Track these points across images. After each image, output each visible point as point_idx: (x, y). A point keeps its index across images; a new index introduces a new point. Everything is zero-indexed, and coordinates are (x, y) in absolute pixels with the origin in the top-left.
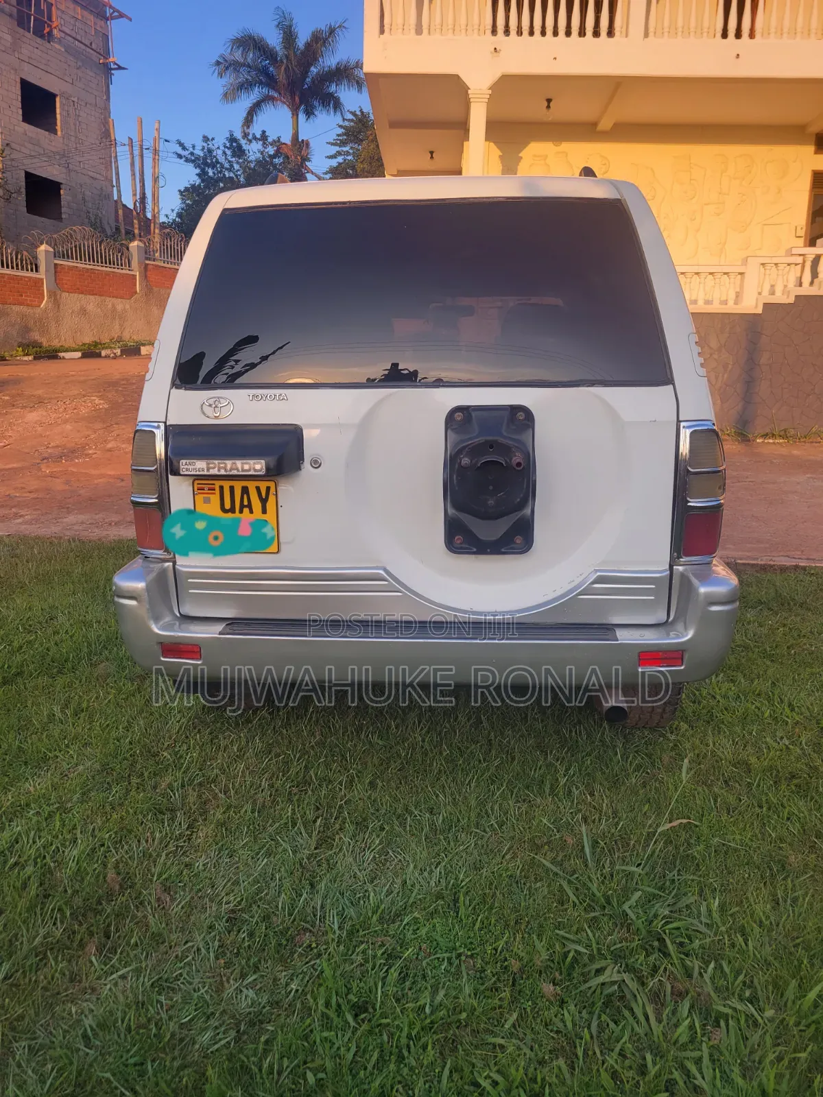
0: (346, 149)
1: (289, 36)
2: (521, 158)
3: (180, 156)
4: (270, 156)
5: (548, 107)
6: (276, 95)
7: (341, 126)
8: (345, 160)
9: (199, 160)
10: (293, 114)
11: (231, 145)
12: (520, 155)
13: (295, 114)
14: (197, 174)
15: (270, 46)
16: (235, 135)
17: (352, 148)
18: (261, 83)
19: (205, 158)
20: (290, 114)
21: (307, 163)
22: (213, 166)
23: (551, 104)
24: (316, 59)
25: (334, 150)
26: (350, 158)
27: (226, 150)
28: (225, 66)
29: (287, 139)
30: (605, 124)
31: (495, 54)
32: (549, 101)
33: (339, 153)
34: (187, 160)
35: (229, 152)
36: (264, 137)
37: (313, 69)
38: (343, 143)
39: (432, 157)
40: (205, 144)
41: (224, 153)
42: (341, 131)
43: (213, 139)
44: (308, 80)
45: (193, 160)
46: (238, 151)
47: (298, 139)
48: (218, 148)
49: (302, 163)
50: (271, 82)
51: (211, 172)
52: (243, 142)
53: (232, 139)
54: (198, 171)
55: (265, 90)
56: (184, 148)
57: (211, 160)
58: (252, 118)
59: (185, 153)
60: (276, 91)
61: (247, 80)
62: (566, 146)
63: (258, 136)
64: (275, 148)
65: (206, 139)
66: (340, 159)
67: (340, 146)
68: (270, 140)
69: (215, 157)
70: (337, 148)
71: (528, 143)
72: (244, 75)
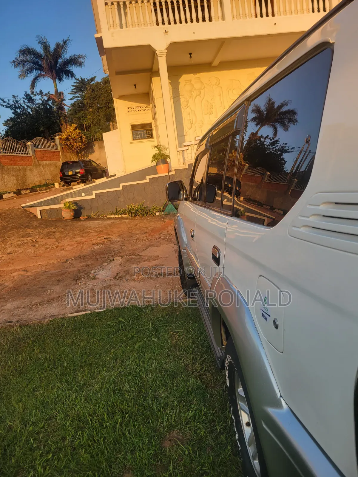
0: (77, 95)
1: (46, 47)
2: (180, 82)
3: (3, 106)
4: (46, 101)
5: (191, 57)
6: (44, 73)
7: (73, 86)
8: (77, 100)
9: (12, 106)
10: (54, 81)
11: (27, 98)
12: (179, 81)
13: (55, 81)
14: (12, 113)
15: (38, 52)
16: (28, 93)
17: (79, 94)
18: (36, 69)
19: (15, 105)
20: (52, 81)
21: (64, 102)
22: (19, 108)
23: (192, 55)
24: (60, 56)
25: (71, 96)
26: (79, 99)
27: (25, 100)
28: (17, 63)
29: (53, 92)
30: (216, 63)
31: (166, 33)
32: (190, 54)
33: (74, 97)
34: (7, 107)
35: (26, 101)
36: (41, 93)
37: (59, 60)
38: (75, 93)
39: (135, 87)
40: (14, 99)
41: (24, 101)
42: (73, 88)
43: (17, 96)
44: (58, 65)
45: (10, 107)
46: (31, 100)
47: (58, 92)
48: (21, 100)
49: (61, 102)
50: (40, 68)
51: (18, 111)
52: (32, 96)
53: (27, 95)
54: (13, 111)
55: (38, 72)
56: (4, 102)
57: (18, 105)
58: (34, 84)
59: (5, 104)
60: (44, 71)
61: (29, 68)
62: (198, 75)
63: (39, 93)
64: (48, 97)
65: (14, 97)
66: (75, 100)
67: (74, 94)
68: (44, 94)
69: (19, 104)
70: (73, 95)
71: (181, 76)
72: (27, 66)
